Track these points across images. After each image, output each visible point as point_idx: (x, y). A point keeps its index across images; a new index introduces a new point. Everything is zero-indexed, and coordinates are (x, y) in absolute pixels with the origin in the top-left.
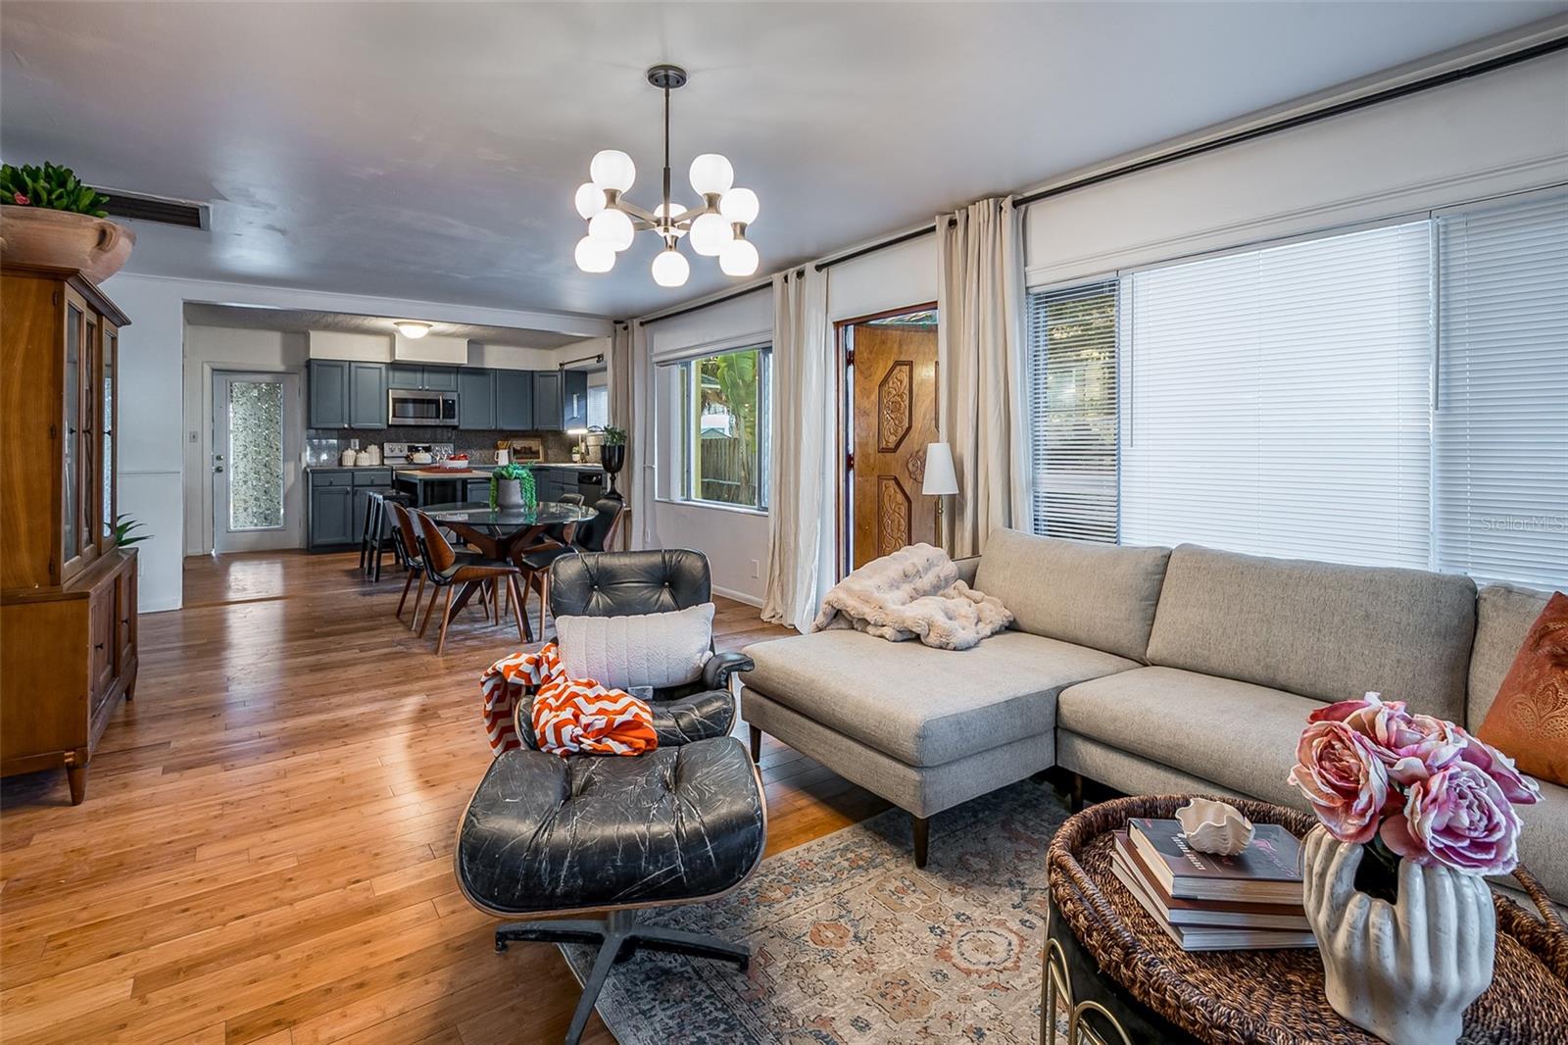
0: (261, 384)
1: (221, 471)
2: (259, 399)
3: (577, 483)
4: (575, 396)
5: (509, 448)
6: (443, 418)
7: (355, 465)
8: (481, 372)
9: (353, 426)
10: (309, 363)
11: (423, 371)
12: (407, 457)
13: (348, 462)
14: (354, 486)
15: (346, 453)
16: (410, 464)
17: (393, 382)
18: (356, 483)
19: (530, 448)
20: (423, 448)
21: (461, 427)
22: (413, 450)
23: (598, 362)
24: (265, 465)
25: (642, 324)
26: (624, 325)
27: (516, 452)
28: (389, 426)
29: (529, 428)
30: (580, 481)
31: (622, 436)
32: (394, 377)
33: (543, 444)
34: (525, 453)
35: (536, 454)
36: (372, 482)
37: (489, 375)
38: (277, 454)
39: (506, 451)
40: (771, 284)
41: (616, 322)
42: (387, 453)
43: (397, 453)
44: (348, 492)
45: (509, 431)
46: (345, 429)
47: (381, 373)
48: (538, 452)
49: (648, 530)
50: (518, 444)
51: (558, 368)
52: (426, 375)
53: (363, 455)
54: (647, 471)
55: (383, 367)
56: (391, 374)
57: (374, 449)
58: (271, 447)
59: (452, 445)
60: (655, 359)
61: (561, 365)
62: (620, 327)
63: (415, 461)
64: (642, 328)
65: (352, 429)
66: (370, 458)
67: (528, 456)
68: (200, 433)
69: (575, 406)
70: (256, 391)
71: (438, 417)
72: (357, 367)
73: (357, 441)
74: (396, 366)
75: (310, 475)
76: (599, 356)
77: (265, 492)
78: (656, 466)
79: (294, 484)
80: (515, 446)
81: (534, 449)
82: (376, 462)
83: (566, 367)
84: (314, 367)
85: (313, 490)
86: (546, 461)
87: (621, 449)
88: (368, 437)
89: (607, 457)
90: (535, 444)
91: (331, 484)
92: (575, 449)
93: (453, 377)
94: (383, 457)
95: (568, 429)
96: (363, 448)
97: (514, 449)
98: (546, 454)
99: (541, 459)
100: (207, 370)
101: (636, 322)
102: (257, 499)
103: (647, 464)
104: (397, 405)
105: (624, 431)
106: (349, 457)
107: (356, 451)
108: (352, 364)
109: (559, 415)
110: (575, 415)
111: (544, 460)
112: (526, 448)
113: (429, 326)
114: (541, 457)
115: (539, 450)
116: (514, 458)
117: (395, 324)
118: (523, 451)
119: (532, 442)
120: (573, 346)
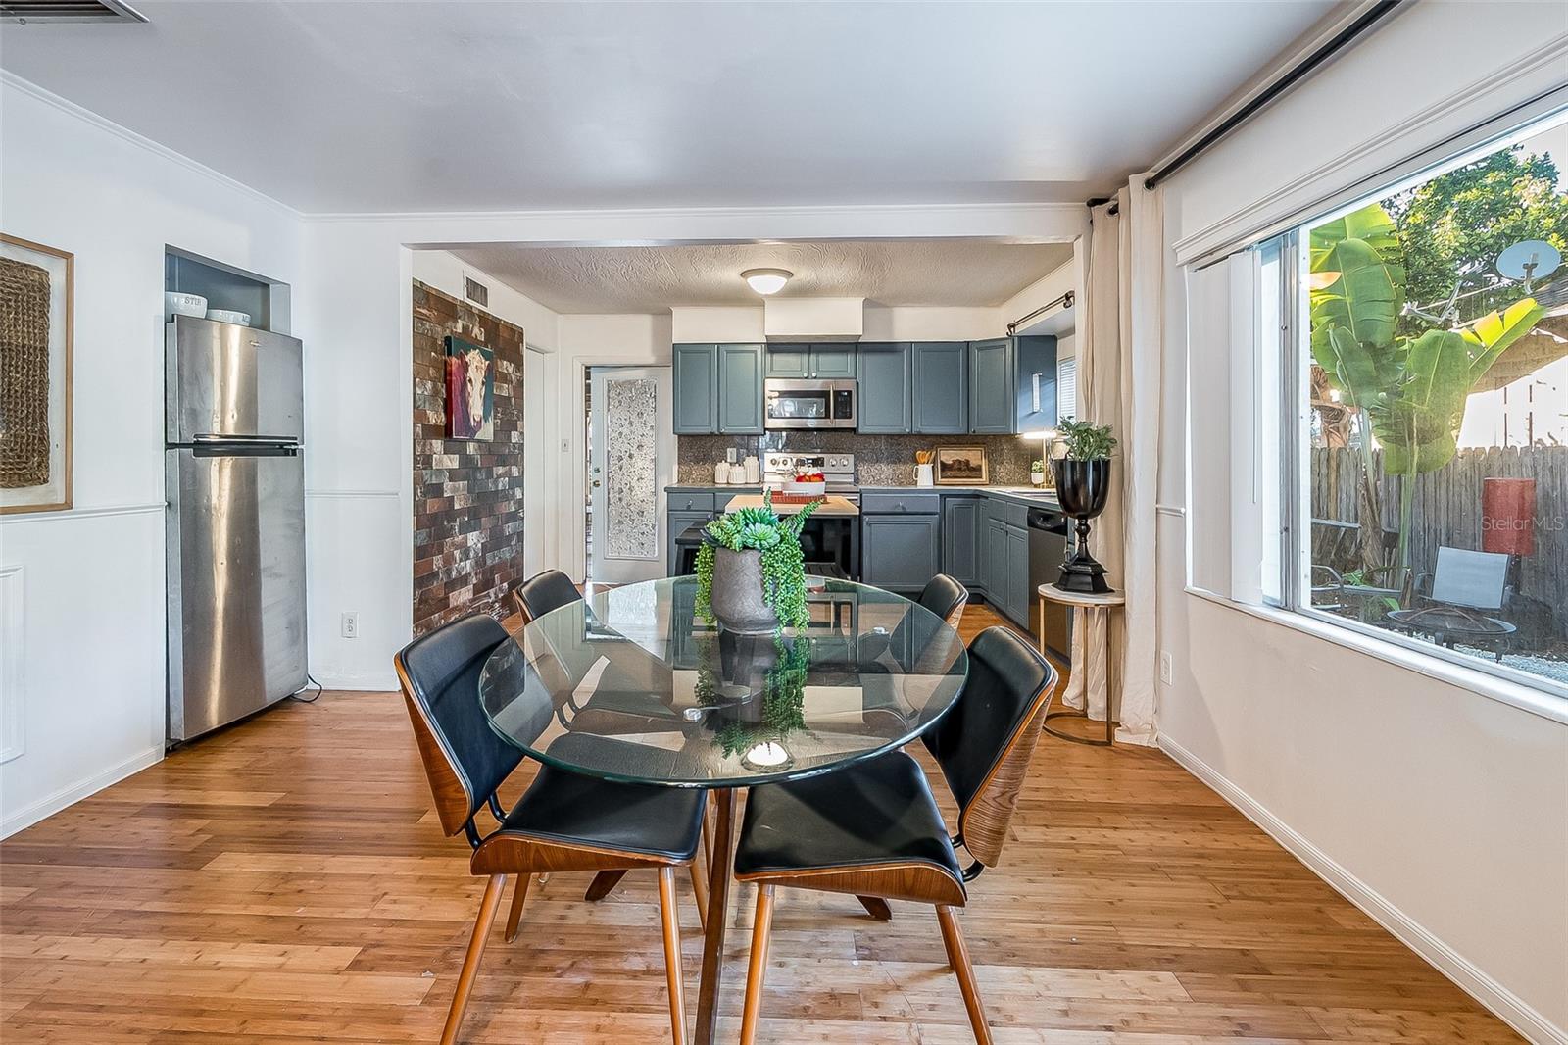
0: (636, 382)
1: (597, 486)
4: (1036, 379)
5: (934, 461)
6: (835, 417)
8: (889, 348)
9: (723, 430)
10: (674, 353)
11: (810, 351)
13: (721, 478)
15: (719, 467)
17: (772, 369)
18: (718, 508)
19: (967, 463)
20: (814, 462)
21: (861, 431)
23: (1065, 307)
25: (1150, 184)
26: (1110, 205)
27: (944, 466)
28: (768, 429)
29: (962, 430)
31: (1105, 439)
32: (772, 360)
33: (988, 455)
34: (960, 469)
35: (974, 471)
37: (902, 351)
39: (929, 467)
41: (1094, 202)
42: (765, 466)
43: (780, 467)
45: (936, 435)
46: (713, 435)
47: (756, 356)
48: (978, 469)
49: (1168, 654)
50: (948, 456)
51: (1006, 333)
52: (813, 357)
53: (737, 469)
54: (1165, 518)
55: (758, 348)
56: (769, 356)
57: (751, 462)
59: (851, 457)
60: (1184, 255)
61: (1010, 327)
62: (1099, 211)
64: (1151, 194)
65: (722, 435)
67: (964, 474)
68: (571, 441)
69: (1036, 400)
70: (631, 391)
71: (827, 416)
72: (726, 353)
73: (734, 451)
74: (776, 347)
76: (1068, 297)
78: (1188, 510)
80: (943, 458)
81: (973, 463)
83: (1019, 330)
84: (679, 355)
86: (992, 482)
87: (1102, 468)
88: (744, 445)
89: (1068, 484)
90: (974, 456)
91: (689, 508)
92: (1036, 465)
93: (850, 358)
95: (1025, 431)
96: (740, 460)
97: (942, 463)
98: (992, 472)
99: (981, 480)
100: (578, 367)
101: (1136, 182)
103: (1165, 504)
104: (773, 401)
105: (1108, 430)
106: (723, 472)
107: (731, 464)
108: (721, 347)
109: (1008, 408)
110: (1036, 408)
111: (990, 480)
112: (960, 461)
113: (789, 274)
114: (984, 476)
115: (981, 466)
116: (942, 478)
117: (741, 275)
118: (956, 466)
119: (970, 453)
120: (1029, 291)
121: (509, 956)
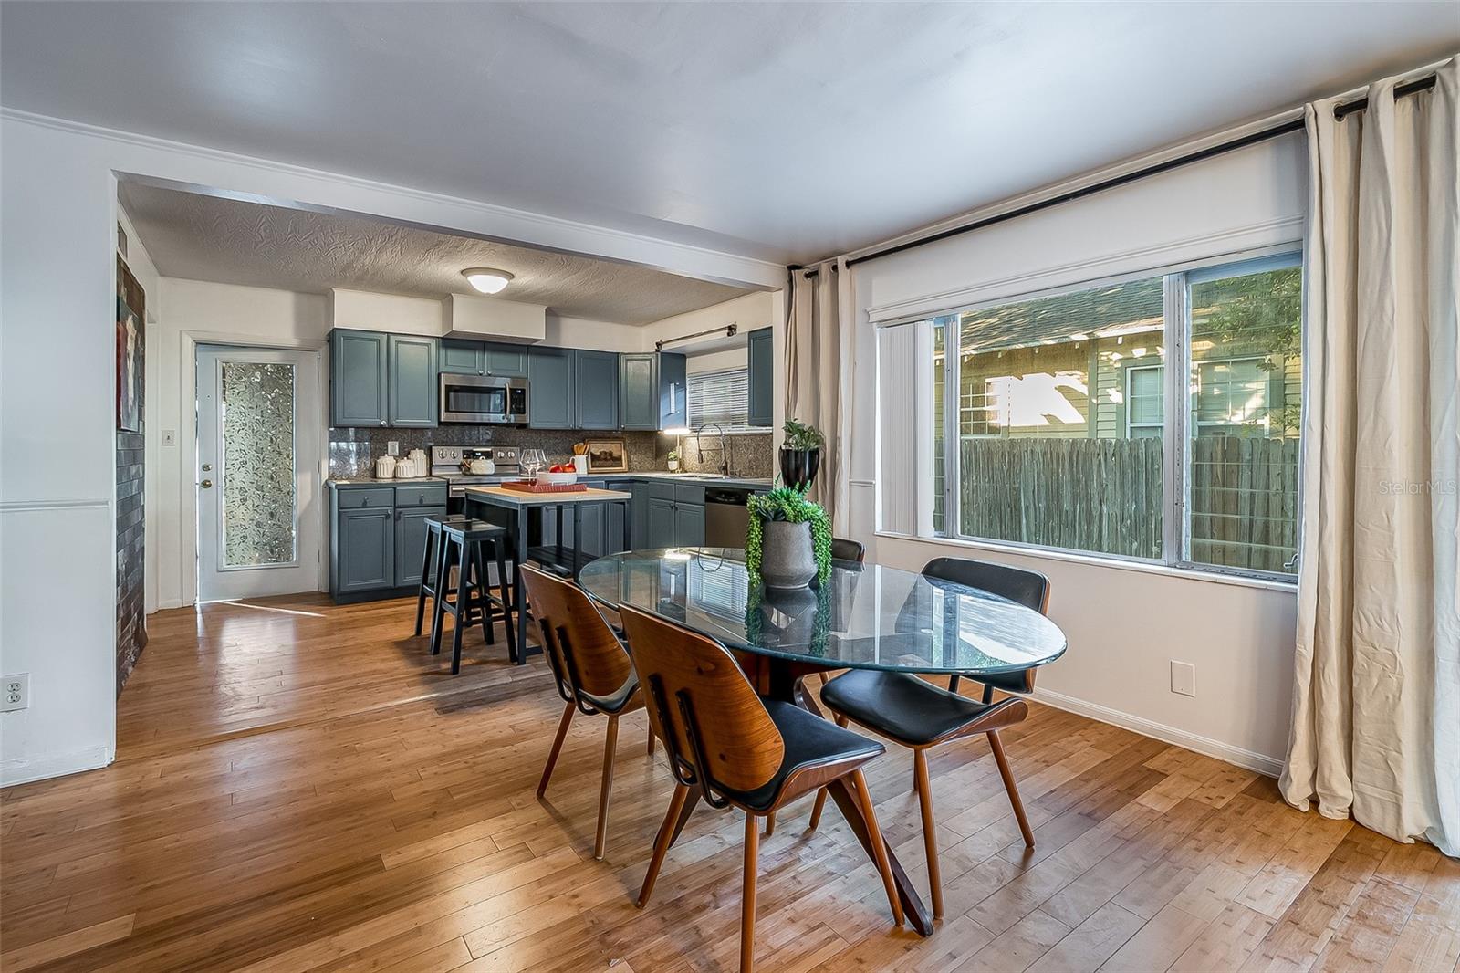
0: (266, 365)
1: (210, 486)
2: (262, 387)
3: (703, 501)
4: (672, 386)
5: (587, 454)
6: (511, 413)
7: (395, 477)
8: (555, 353)
9: (394, 423)
10: (332, 337)
11: (484, 350)
12: (460, 467)
13: (385, 472)
14: (395, 507)
15: (381, 460)
16: (465, 474)
17: (447, 364)
18: (399, 503)
19: (611, 454)
20: (483, 453)
21: (533, 426)
22: (471, 455)
23: (729, 335)
24: (272, 478)
25: (849, 265)
27: (594, 457)
28: (440, 423)
29: (613, 427)
30: (708, 499)
32: (447, 357)
33: (626, 447)
34: (606, 459)
35: (617, 461)
36: (421, 501)
37: (567, 356)
38: (288, 461)
39: (585, 457)
40: (1300, 124)
41: (793, 266)
42: (437, 460)
43: (448, 460)
44: (388, 516)
45: (589, 431)
46: (381, 427)
47: (429, 350)
48: (620, 459)
50: (597, 448)
51: (653, 348)
52: (488, 356)
53: (404, 463)
55: (433, 343)
56: (443, 352)
57: (419, 456)
58: (280, 453)
59: (519, 450)
61: (658, 345)
62: (801, 274)
63: (474, 472)
64: (848, 270)
65: (392, 427)
66: (413, 468)
67: (609, 463)
69: (673, 402)
70: (258, 374)
71: (504, 412)
72: (398, 342)
73: (396, 444)
74: (451, 342)
75: (335, 493)
76: (730, 328)
77: (272, 514)
79: (310, 504)
80: (593, 450)
81: (616, 454)
82: (422, 472)
83: (665, 348)
84: (341, 342)
85: (340, 515)
86: (630, 470)
88: (411, 439)
90: (615, 448)
91: (364, 505)
92: (671, 454)
93: (521, 358)
94: (431, 465)
95: (665, 428)
96: (404, 454)
97: (593, 454)
98: (629, 461)
99: (625, 467)
100: (188, 344)
101: (841, 262)
102: (258, 525)
104: (452, 394)
106: (386, 466)
107: (395, 458)
108: (391, 337)
109: (653, 409)
110: (673, 410)
111: (629, 469)
112: (606, 453)
113: (511, 276)
114: (624, 464)
115: (621, 456)
116: (593, 467)
117: (462, 272)
118: (602, 457)
119: (613, 445)
120: (681, 318)
121: (660, 915)
